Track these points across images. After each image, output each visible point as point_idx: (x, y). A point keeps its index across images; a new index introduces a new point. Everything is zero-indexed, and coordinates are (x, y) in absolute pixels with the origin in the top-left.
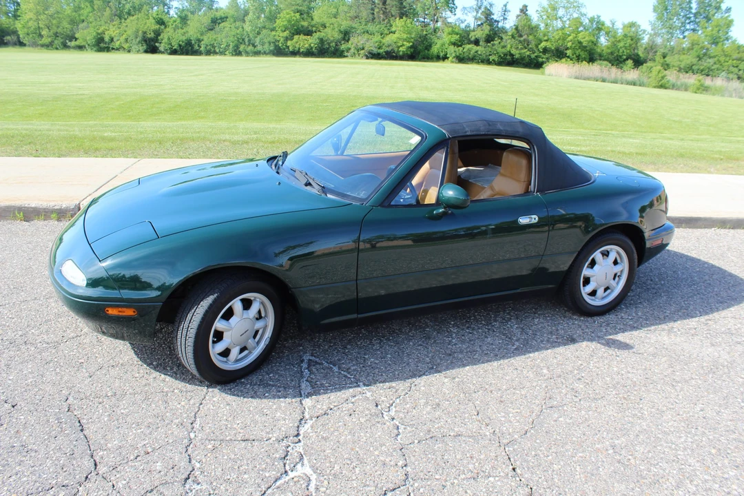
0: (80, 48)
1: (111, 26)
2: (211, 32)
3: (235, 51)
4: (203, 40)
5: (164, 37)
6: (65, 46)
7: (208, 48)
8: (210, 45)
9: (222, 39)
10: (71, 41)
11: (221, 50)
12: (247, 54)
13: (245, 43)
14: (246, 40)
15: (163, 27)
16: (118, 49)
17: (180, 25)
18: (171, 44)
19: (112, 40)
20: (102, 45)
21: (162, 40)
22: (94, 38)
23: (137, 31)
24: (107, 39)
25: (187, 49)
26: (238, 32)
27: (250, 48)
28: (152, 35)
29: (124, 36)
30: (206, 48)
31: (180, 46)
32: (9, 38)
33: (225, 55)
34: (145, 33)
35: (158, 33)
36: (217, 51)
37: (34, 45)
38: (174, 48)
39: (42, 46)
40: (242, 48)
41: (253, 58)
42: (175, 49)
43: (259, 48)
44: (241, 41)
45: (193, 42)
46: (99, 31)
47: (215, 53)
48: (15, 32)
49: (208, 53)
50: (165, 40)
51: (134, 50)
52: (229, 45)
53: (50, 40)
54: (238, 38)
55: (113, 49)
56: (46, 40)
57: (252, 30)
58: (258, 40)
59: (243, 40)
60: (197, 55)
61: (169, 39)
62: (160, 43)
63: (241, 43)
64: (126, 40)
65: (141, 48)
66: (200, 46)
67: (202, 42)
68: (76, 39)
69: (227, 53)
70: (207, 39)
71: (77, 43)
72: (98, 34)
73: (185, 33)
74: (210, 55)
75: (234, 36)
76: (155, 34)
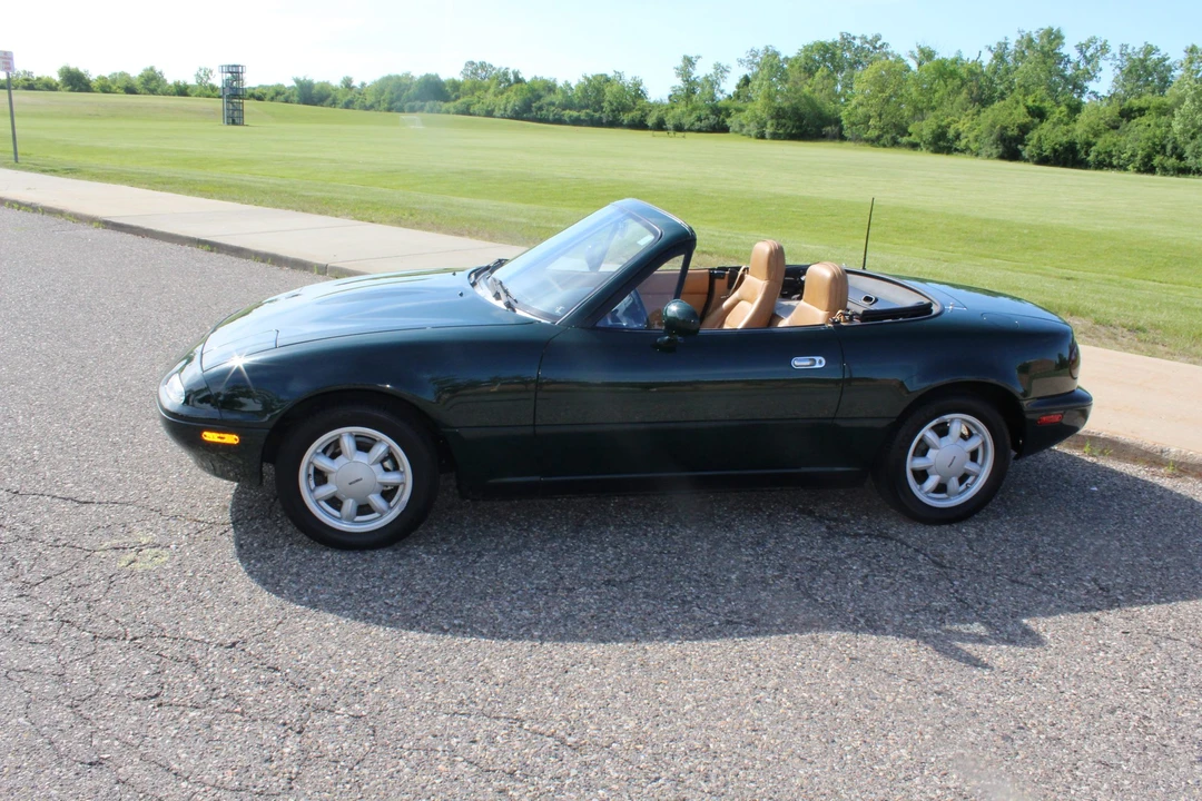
0: (914, 146)
1: (963, 117)
2: (1112, 132)
3: (1145, 164)
4: (1094, 144)
5: (1034, 136)
6: (895, 143)
7: (1100, 157)
8: (1106, 152)
9: (1126, 145)
10: (902, 136)
11: (1121, 162)
12: (1165, 171)
13: (1164, 154)
14: (1169, 147)
15: (1037, 120)
16: (962, 151)
17: (1065, 119)
18: (1040, 148)
19: (958, 136)
20: (941, 143)
21: (1029, 140)
22: (933, 132)
23: (993, 126)
24: (951, 133)
25: (1068, 156)
26: (1158, 132)
27: (1173, 161)
28: (1016, 132)
29: (975, 133)
30: (1097, 156)
31: (1055, 151)
32: (829, 128)
33: (1126, 170)
34: (1005, 128)
35: (1025, 129)
36: (1115, 163)
37: (857, 139)
38: (1045, 154)
39: (867, 140)
40: (1157, 160)
41: (1174, 179)
42: (1046, 156)
43: (1190, 162)
44: (1158, 148)
45: (1078, 147)
46: (943, 123)
47: (1111, 166)
48: (838, 122)
49: (1101, 165)
50: (1034, 141)
51: (984, 154)
52: (1136, 156)
53: (876, 133)
54: (1154, 144)
55: (956, 150)
56: (873, 133)
57: (1183, 132)
58: (1188, 150)
59: (1164, 147)
60: (1081, 168)
61: (1040, 139)
62: (1026, 145)
63: (1158, 152)
64: (976, 139)
65: (995, 151)
66: (1087, 154)
67: (1093, 148)
68: (910, 135)
69: (1130, 167)
70: (1101, 144)
71: (911, 139)
72: (939, 127)
73: (1068, 131)
74: (1101, 169)
75: (1148, 139)
76: (1020, 130)
